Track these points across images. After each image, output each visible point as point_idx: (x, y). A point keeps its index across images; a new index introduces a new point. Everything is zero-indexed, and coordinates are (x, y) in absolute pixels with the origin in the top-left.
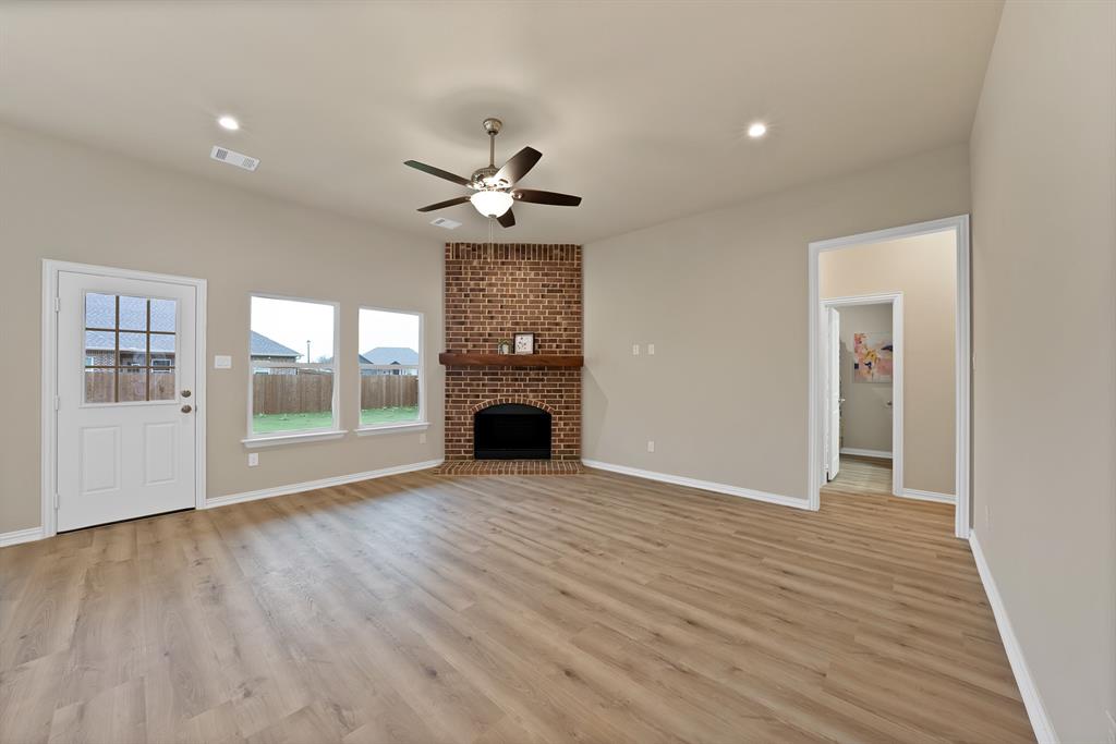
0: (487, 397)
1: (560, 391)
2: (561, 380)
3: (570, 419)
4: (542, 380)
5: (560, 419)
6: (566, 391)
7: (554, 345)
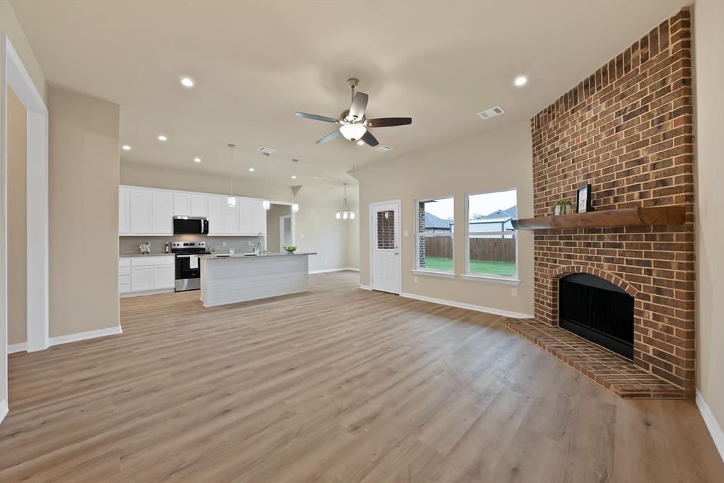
0: (561, 262)
1: (648, 264)
2: (649, 247)
3: (664, 311)
4: (620, 246)
5: (648, 307)
6: (658, 264)
7: (636, 194)
